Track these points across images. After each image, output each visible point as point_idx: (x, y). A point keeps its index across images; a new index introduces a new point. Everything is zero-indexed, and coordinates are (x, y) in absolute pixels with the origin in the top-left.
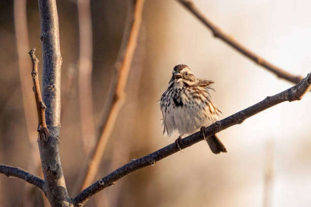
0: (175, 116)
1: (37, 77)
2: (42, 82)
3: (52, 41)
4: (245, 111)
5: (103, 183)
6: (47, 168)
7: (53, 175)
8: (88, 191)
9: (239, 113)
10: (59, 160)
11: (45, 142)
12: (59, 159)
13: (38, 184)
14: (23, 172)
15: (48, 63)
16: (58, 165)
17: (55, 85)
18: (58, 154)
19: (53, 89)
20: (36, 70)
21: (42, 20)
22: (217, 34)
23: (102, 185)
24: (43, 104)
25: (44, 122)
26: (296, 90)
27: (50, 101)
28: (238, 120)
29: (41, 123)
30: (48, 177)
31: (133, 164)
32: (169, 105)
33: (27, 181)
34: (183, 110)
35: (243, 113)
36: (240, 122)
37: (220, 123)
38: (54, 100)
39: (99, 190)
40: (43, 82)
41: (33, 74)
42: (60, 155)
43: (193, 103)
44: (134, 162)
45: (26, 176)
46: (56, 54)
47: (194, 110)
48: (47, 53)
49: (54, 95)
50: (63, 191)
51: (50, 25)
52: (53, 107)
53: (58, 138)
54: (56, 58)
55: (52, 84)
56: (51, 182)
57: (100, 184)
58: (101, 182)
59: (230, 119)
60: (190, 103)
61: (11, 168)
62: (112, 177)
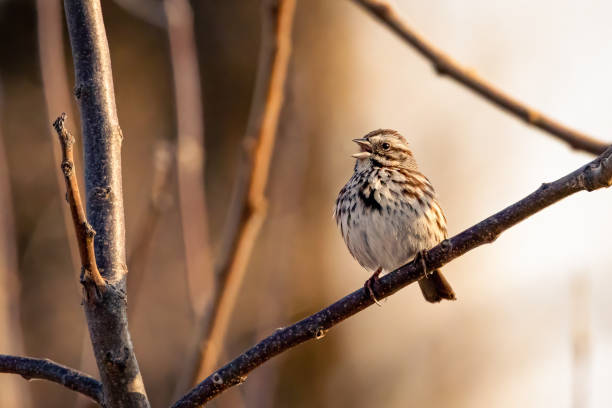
0: (369, 232)
1: (73, 173)
2: (84, 182)
3: (100, 97)
4: (499, 216)
5: (220, 381)
6: (104, 357)
7: (118, 371)
8: (191, 399)
9: (488, 220)
10: (128, 339)
11: (97, 304)
12: (129, 337)
13: (89, 390)
14: (57, 368)
15: (95, 143)
16: (127, 349)
17: (110, 186)
18: (126, 327)
19: (107, 195)
20: (71, 158)
21: (77, 55)
22: (443, 68)
23: (218, 385)
24: (89, 227)
25: (94, 263)
26: (600, 167)
27: (102, 221)
28: (486, 234)
29: (87, 265)
30: (107, 375)
31: (278, 338)
32: (354, 209)
33: (66, 385)
34: (383, 219)
35: (496, 221)
36: (491, 239)
37: (451, 244)
38: (111, 217)
39: (214, 395)
40: (87, 182)
41: (66, 166)
42: (129, 329)
43: (402, 203)
44: (280, 334)
45: (64, 376)
46: (109, 124)
47: (404, 218)
48: (91, 122)
49: (110, 207)
50: (140, 402)
51: (94, 65)
52: (109, 232)
53: (123, 295)
54: (110, 132)
55: (105, 184)
56: (115, 384)
57: (215, 382)
58: (217, 379)
59: (469, 234)
60: (396, 204)
61: (32, 361)
62: (238, 366)
